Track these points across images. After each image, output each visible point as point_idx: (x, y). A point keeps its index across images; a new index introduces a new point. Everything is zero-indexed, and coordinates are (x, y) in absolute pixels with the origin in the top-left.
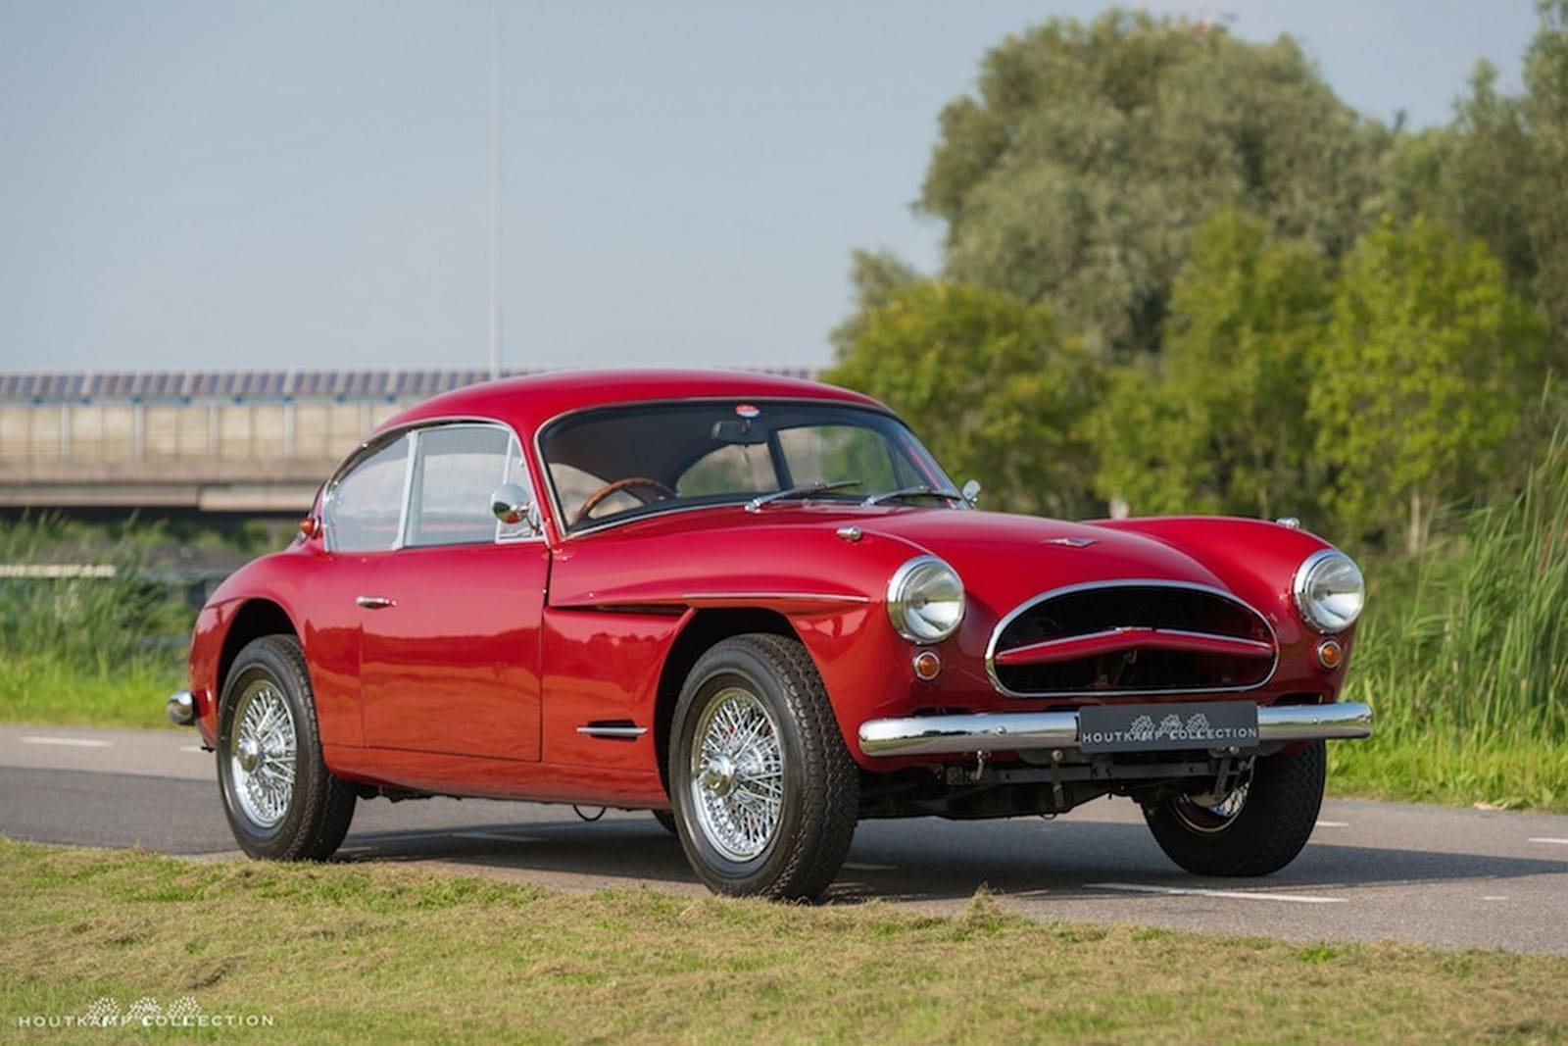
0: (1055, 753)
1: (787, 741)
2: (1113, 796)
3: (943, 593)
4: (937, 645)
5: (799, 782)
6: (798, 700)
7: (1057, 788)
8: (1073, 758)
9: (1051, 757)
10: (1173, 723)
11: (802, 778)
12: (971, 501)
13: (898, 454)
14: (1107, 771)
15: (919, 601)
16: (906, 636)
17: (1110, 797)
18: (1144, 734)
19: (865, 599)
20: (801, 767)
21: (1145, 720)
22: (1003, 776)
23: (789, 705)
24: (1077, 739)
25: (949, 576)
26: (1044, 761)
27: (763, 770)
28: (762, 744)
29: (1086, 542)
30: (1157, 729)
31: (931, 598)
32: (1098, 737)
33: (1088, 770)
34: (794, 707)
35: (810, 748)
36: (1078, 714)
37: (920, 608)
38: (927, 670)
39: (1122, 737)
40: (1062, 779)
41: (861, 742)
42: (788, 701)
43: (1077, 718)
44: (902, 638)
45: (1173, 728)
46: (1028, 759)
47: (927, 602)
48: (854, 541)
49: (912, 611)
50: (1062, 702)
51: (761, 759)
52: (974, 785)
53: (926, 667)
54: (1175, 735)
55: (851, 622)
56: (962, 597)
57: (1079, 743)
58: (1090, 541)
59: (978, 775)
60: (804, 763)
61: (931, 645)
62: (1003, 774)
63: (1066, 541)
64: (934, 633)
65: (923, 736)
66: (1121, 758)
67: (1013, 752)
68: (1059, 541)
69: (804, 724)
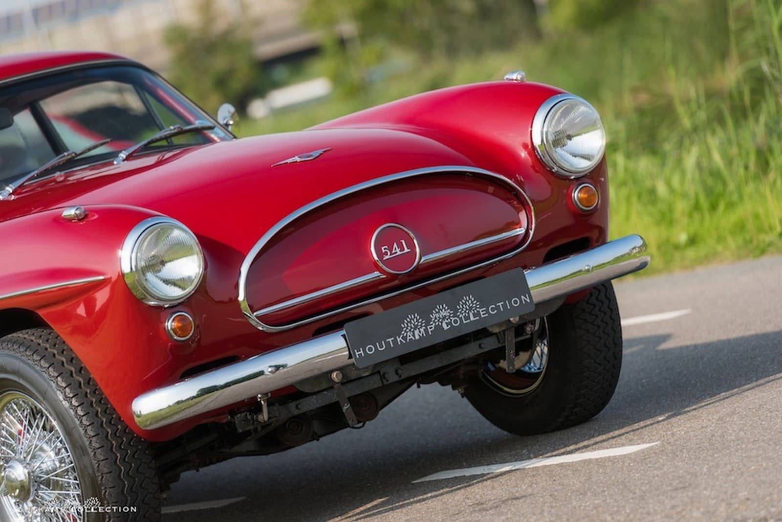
0: (334, 375)
1: (68, 432)
2: (421, 385)
3: (179, 250)
4: (186, 303)
5: (90, 471)
6: (67, 390)
7: (346, 407)
8: (353, 375)
9: (332, 380)
10: (443, 313)
11: (91, 464)
12: (227, 125)
13: (147, 95)
14: (397, 373)
15: (156, 264)
16: (152, 303)
17: (419, 387)
18: (417, 332)
19: (102, 278)
20: (88, 454)
21: (414, 319)
22: (293, 409)
23: (61, 397)
24: (350, 357)
25: (181, 233)
26: (324, 386)
27: (58, 464)
28: (50, 440)
29: (316, 154)
30: (428, 324)
31: (166, 259)
32: (370, 349)
33: (377, 378)
34: (66, 398)
35: (92, 434)
36: (344, 332)
37: (160, 271)
38: (182, 330)
39: (395, 341)
40: (347, 395)
41: (136, 419)
42: (58, 392)
43: (344, 336)
44: (150, 306)
45: (444, 318)
46: (307, 389)
47: (163, 263)
48: (80, 220)
49: (150, 276)
50: (334, 320)
51: (52, 454)
52: (265, 425)
53: (180, 328)
54: (447, 324)
55: (101, 297)
56: (197, 248)
57: (353, 360)
58: (320, 151)
59: (264, 416)
60: (90, 450)
61: (179, 304)
62: (292, 405)
63: (297, 159)
64: (176, 292)
65: (198, 396)
66: (405, 359)
67: (291, 387)
68: (289, 161)
69: (81, 413)
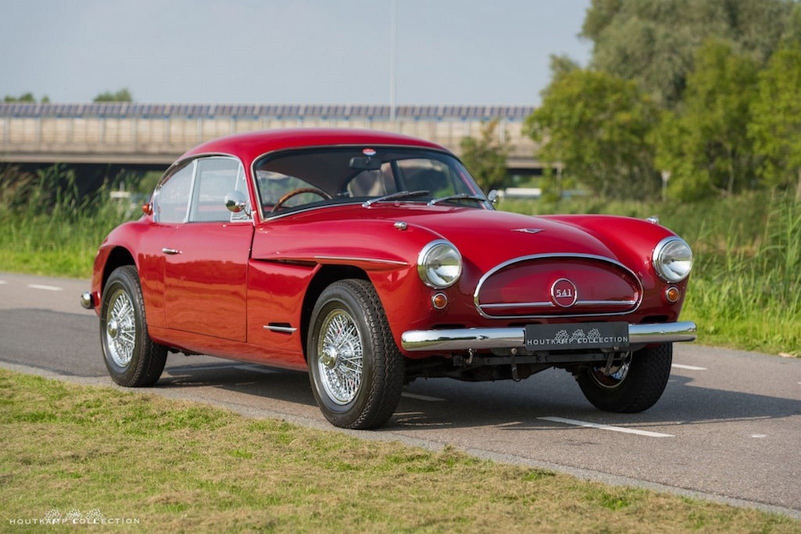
0: (513, 350)
1: (365, 340)
2: (556, 368)
3: (450, 261)
4: (445, 290)
5: (370, 363)
6: (370, 317)
7: (514, 369)
8: (523, 353)
9: (511, 353)
10: (580, 334)
11: (372, 362)
12: (492, 201)
13: (455, 175)
14: (546, 358)
15: (436, 265)
16: (428, 284)
17: (554, 368)
18: (563, 340)
19: (405, 263)
20: (371, 354)
21: (564, 333)
22: (486, 361)
23: (366, 320)
24: (524, 343)
25: (454, 252)
26: (506, 354)
27: (354, 354)
28: (353, 340)
29: (536, 231)
30: (570, 337)
31: (443, 263)
32: (536, 342)
33: (535, 358)
34: (368, 321)
35: (376, 344)
36: (524, 329)
37: (437, 269)
38: (440, 303)
39: (550, 342)
40: (517, 362)
41: (402, 343)
42: (365, 317)
43: (524, 331)
44: (426, 286)
45: (580, 337)
46: (496, 353)
47: (440, 265)
48: (403, 230)
49: (431, 270)
50: (521, 321)
51: (353, 348)
52: (468, 366)
53: (439, 302)
54: (580, 341)
55: (402, 274)
56: (460, 262)
57: (525, 345)
58: (539, 230)
59: (470, 361)
60: (373, 352)
61: (442, 289)
62: (486, 360)
63: (526, 230)
64: (443, 283)
65: (438, 340)
66: (553, 352)
67: (488, 350)
68: (521, 230)
69: (374, 331)
